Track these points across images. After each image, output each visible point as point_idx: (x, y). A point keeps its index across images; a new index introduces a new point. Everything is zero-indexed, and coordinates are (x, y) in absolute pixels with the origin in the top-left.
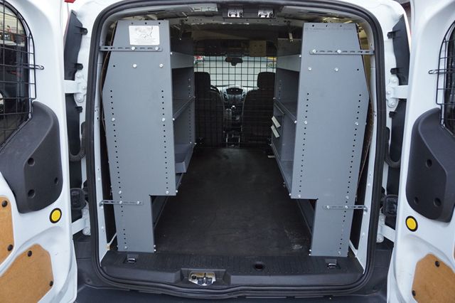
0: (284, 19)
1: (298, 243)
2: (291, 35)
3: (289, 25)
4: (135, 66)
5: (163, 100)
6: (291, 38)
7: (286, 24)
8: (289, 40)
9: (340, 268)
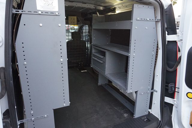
0: (94, 5)
1: (125, 113)
2: (98, 13)
3: (96, 8)
4: (41, 25)
5: (61, 47)
6: (98, 14)
7: (94, 8)
8: (97, 15)
9: (150, 121)
